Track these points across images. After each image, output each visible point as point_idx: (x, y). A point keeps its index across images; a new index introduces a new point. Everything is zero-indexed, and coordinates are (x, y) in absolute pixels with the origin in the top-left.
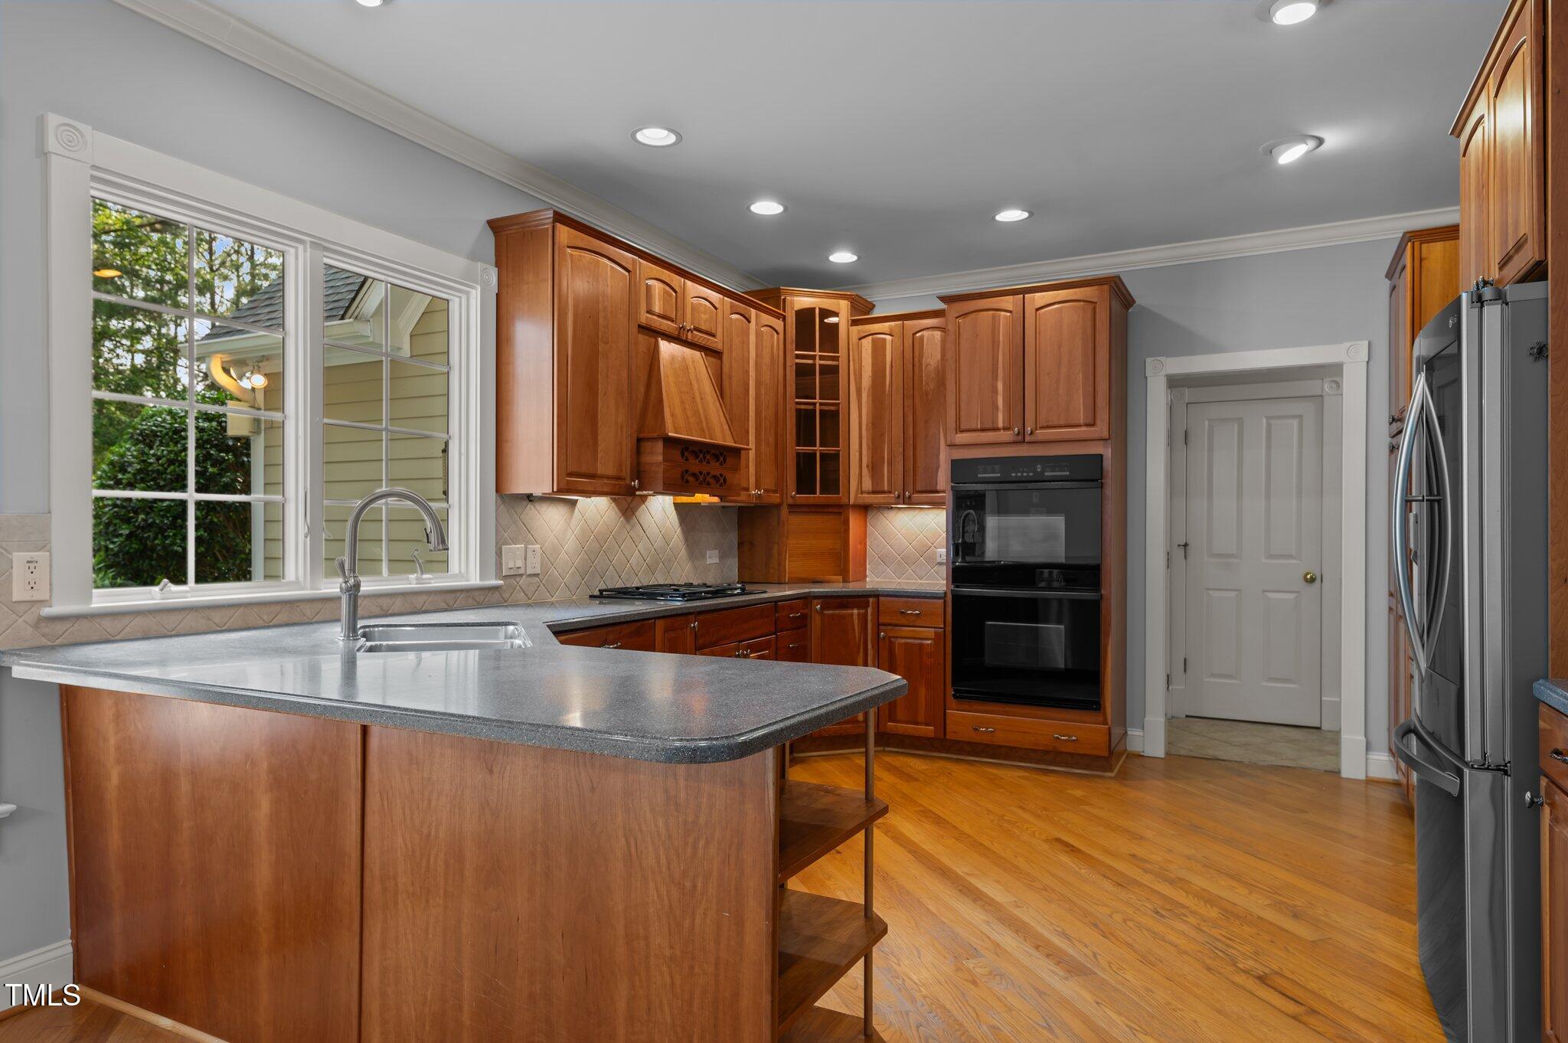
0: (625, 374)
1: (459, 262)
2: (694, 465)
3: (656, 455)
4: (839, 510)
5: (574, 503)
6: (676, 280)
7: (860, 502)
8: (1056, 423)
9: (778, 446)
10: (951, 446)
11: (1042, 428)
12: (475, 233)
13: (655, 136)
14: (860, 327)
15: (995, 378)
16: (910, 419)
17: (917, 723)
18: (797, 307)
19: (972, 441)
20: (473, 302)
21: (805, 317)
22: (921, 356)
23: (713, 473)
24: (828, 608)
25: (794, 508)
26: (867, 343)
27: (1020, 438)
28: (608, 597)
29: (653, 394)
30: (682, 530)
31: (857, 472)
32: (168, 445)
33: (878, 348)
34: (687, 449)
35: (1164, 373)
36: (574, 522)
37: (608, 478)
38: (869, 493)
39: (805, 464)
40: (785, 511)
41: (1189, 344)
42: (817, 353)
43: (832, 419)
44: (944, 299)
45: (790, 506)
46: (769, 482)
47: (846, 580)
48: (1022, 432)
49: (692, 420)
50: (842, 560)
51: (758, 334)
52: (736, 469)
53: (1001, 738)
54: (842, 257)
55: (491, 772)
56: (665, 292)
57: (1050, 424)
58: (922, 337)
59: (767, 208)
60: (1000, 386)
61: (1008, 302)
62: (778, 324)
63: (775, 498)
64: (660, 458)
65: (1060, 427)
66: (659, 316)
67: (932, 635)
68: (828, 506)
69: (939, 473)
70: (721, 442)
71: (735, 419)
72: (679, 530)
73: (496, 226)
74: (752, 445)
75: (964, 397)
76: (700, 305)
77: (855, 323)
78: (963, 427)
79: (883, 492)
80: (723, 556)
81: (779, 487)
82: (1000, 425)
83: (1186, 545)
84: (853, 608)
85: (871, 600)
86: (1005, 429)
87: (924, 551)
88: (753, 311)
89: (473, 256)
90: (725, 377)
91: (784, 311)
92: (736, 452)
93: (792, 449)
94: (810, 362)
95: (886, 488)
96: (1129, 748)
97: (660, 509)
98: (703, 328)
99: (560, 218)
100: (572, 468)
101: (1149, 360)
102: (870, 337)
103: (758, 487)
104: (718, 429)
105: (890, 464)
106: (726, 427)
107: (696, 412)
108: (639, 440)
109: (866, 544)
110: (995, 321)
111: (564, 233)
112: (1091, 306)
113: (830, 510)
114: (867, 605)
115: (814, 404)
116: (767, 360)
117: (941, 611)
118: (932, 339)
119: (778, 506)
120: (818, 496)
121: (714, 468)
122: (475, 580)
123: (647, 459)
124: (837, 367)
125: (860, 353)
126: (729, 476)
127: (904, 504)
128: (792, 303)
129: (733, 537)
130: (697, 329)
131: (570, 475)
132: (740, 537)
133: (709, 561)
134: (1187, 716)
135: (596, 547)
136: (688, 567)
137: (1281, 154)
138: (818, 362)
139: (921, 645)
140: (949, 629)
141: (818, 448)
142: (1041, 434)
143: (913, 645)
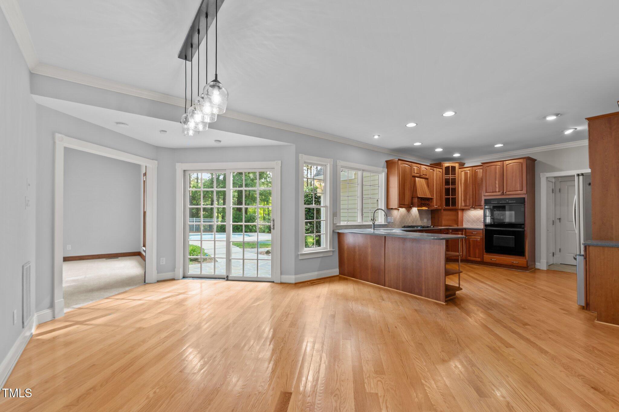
0: (410, 185)
1: (381, 169)
2: (423, 202)
3: (416, 200)
4: (456, 210)
5: (399, 209)
6: (419, 166)
7: (461, 208)
8: (512, 190)
9: (441, 197)
10: (485, 196)
11: (508, 192)
12: (384, 164)
13: (417, 144)
14: (461, 169)
15: (496, 180)
16: (474, 189)
17: (476, 258)
18: (445, 166)
19: (490, 195)
20: (383, 175)
21: (447, 168)
22: (477, 175)
23: (427, 203)
24: (453, 231)
25: (445, 210)
26: (463, 173)
27: (502, 194)
28: (405, 227)
29: (415, 188)
30: (419, 215)
31: (461, 201)
32: (306, 198)
33: (466, 174)
34: (422, 199)
35: (545, 177)
36: (399, 213)
37: (407, 205)
38: (463, 206)
39: (447, 200)
40: (442, 210)
41: (553, 169)
42: (450, 176)
43: (454, 190)
44: (481, 163)
45: (444, 209)
46: (439, 204)
47: (458, 226)
48: (503, 193)
49: (423, 193)
50: (456, 221)
51: (436, 173)
52: (432, 202)
53: (497, 262)
54: (457, 155)
55: (404, 245)
56: (417, 169)
57: (510, 191)
58: (477, 171)
59: (439, 150)
60: (497, 182)
61: (499, 163)
62: (441, 170)
63: (440, 208)
64: (417, 201)
65: (513, 191)
66: (416, 173)
67: (480, 238)
68: (453, 209)
69: (482, 202)
70: (429, 197)
71: (431, 192)
72: (418, 215)
73: (387, 162)
74: (435, 197)
75: (487, 185)
76: (424, 170)
77: (460, 168)
78: (488, 191)
79: (468, 206)
80: (428, 220)
81: (441, 205)
82: (497, 191)
83: (560, 219)
84: (459, 232)
85: (464, 230)
86: (498, 192)
87: (478, 219)
88: (435, 169)
89: (383, 168)
90: (429, 183)
91: (442, 167)
92: (432, 199)
93: (444, 197)
94: (449, 178)
95: (468, 205)
96: (536, 268)
97: (415, 210)
98: (424, 174)
99: (399, 160)
100: (401, 203)
101: (541, 174)
102: (464, 172)
103: (436, 205)
104: (428, 194)
105: (469, 200)
106: (430, 194)
107: (423, 192)
108: (412, 198)
109: (463, 218)
110: (496, 168)
111: (400, 161)
112: (521, 164)
113: (454, 210)
114: (463, 231)
115: (450, 187)
116: (438, 178)
117: (482, 233)
118: (480, 172)
119: (441, 209)
120: (451, 207)
121: (427, 202)
122: (383, 223)
123: (414, 201)
124: (455, 178)
125: (461, 175)
126: (430, 203)
127: (473, 208)
128: (444, 165)
129: (430, 216)
130: (423, 175)
131: (401, 205)
132: (432, 216)
133: (425, 221)
134: (561, 264)
135: (403, 218)
136: (420, 222)
137: (565, 132)
138: (451, 178)
139: (477, 240)
140: (484, 237)
141: (451, 197)
142: (508, 193)
143: (474, 240)
